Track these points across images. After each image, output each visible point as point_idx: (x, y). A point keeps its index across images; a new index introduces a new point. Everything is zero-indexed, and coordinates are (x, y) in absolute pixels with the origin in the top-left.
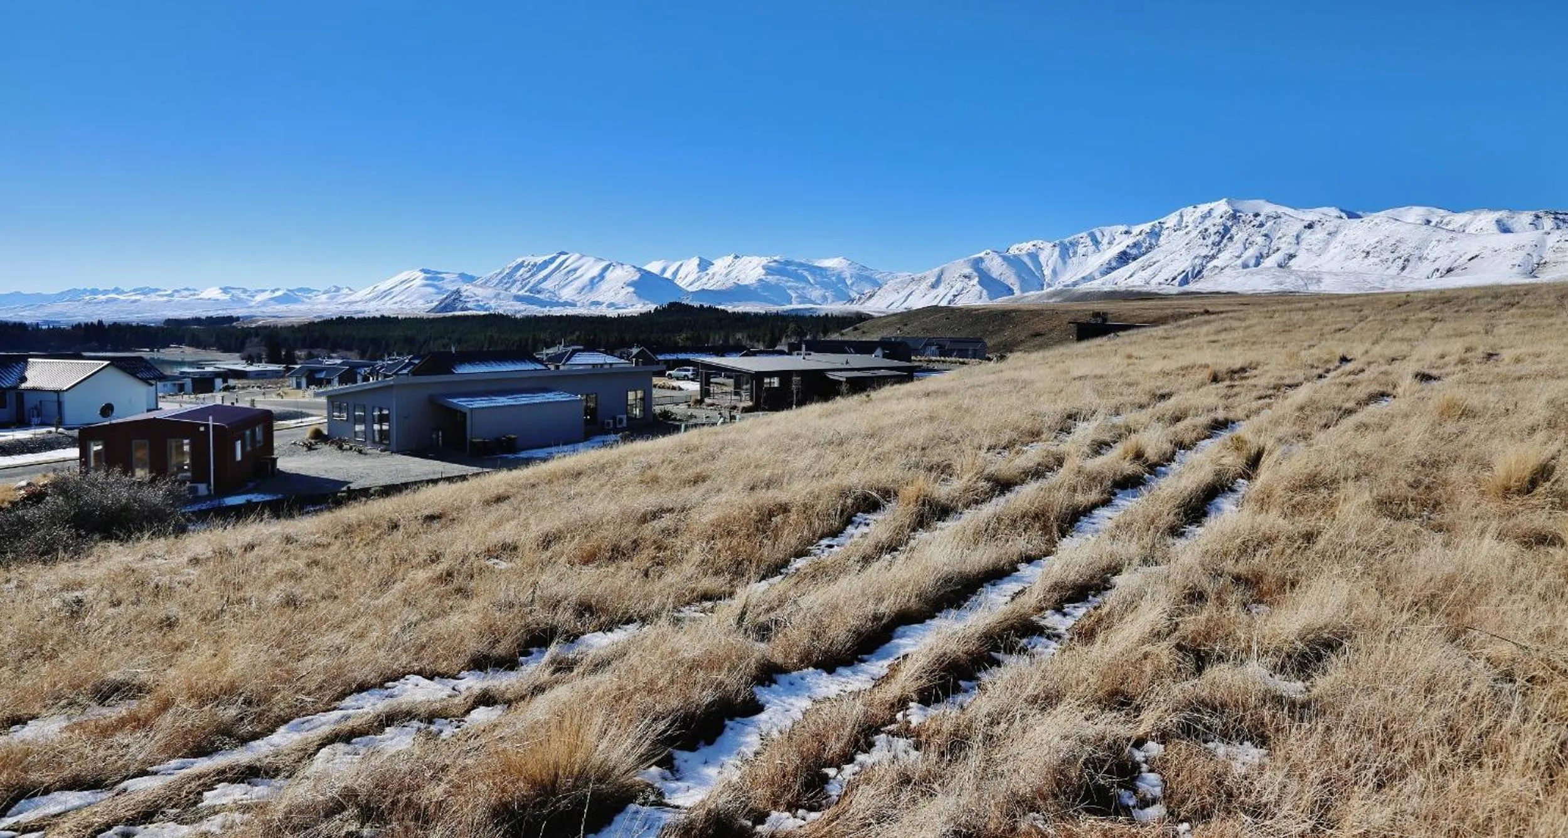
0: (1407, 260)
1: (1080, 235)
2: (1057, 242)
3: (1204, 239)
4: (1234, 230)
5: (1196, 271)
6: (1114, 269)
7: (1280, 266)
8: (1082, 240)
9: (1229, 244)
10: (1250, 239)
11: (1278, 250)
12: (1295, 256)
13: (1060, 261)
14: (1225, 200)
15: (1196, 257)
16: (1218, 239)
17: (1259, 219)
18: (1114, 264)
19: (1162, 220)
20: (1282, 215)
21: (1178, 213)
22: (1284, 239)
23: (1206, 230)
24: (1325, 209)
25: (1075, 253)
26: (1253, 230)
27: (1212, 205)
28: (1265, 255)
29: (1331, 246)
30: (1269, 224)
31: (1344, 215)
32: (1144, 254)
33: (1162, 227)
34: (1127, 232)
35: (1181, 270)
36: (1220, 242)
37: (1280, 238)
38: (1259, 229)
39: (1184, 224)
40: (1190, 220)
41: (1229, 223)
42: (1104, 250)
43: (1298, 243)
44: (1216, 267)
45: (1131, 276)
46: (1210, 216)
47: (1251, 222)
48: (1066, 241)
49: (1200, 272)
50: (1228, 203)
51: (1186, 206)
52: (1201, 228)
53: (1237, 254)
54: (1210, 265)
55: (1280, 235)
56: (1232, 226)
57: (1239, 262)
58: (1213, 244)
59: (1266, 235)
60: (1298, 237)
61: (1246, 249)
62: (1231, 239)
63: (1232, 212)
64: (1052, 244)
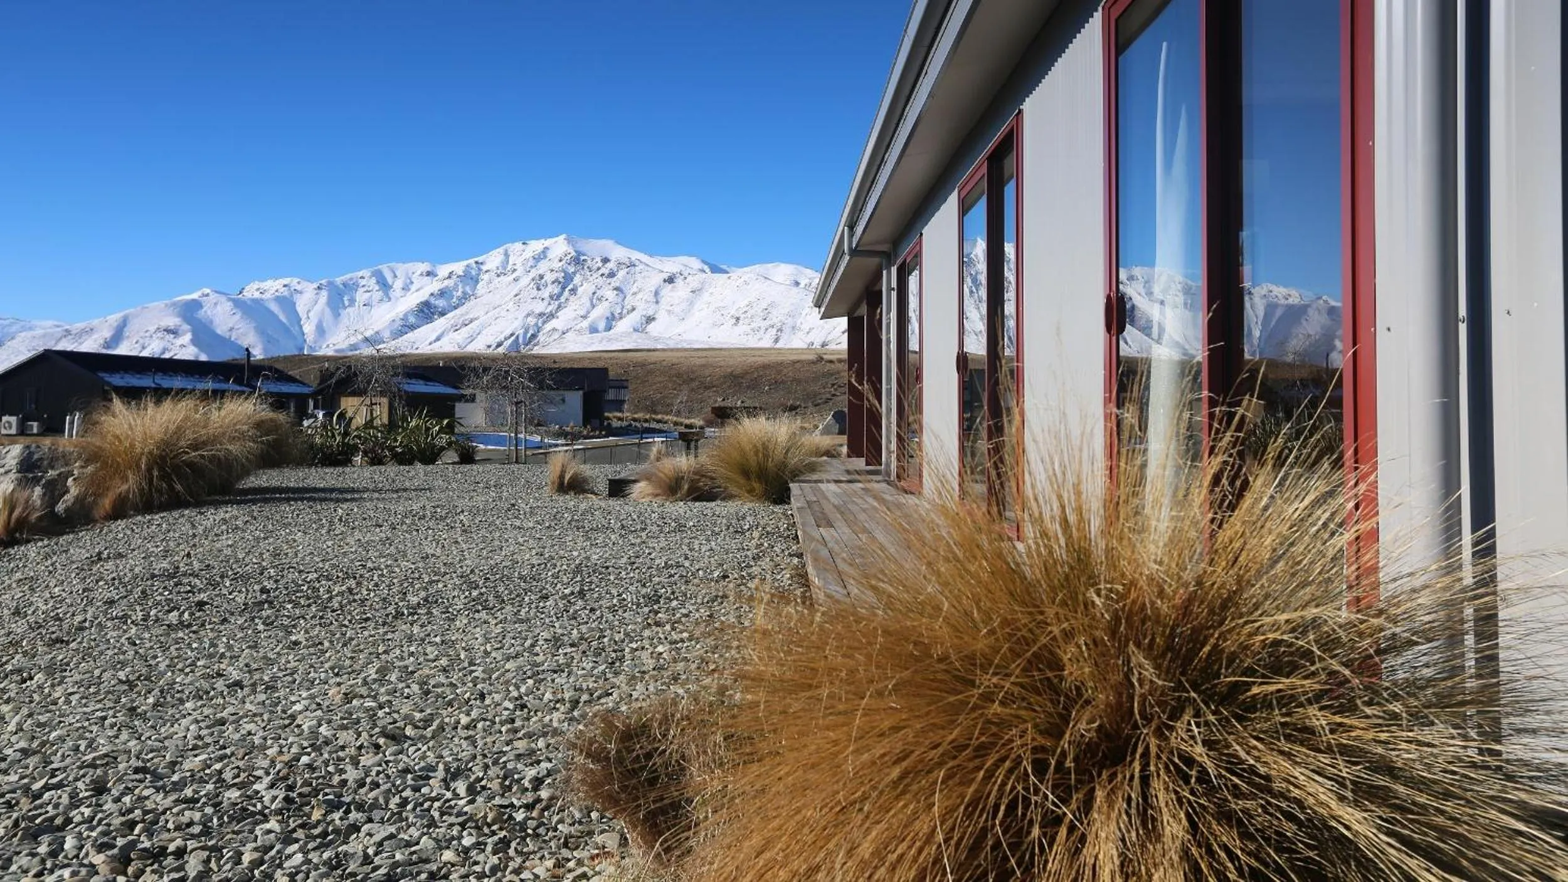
0: (780, 330)
1: (360, 274)
2: (323, 282)
3: (538, 289)
4: (577, 279)
5: (529, 335)
6: (413, 328)
7: (635, 330)
8: (363, 282)
9: (572, 298)
10: (599, 293)
11: (634, 309)
12: (654, 319)
13: (328, 311)
14: (563, 236)
15: (528, 315)
16: (557, 291)
17: (610, 265)
18: (412, 320)
19: (480, 259)
20: (637, 263)
21: (501, 250)
22: (639, 296)
23: (541, 277)
24: (684, 259)
25: (352, 301)
26: (600, 281)
27: (548, 242)
28: (617, 315)
29: (697, 306)
30: (621, 274)
31: (706, 268)
32: (455, 308)
33: (480, 270)
34: (429, 274)
35: (508, 332)
36: (559, 296)
37: (635, 294)
38: (609, 280)
39: (509, 267)
40: (519, 261)
41: (571, 269)
42: (397, 299)
43: (657, 302)
44: (554, 330)
45: (438, 339)
46: (545, 257)
47: (599, 269)
48: (339, 280)
49: (534, 336)
50: (569, 240)
51: (513, 242)
52: (534, 273)
53: (582, 313)
54: (548, 327)
55: (634, 289)
56: (574, 273)
57: (585, 324)
58: (551, 297)
59: (617, 289)
60: (656, 293)
61: (593, 306)
62: (574, 291)
63: (573, 254)
64: (315, 285)
